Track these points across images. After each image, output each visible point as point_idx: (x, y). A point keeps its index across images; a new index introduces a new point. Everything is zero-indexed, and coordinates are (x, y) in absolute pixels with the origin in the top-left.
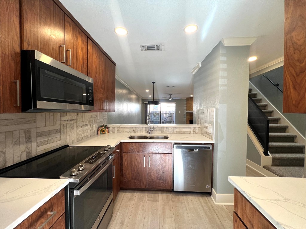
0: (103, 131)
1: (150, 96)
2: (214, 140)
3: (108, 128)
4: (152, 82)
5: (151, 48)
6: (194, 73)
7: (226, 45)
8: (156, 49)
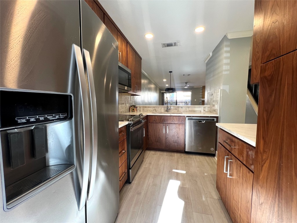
0: (133, 110)
1: (167, 85)
2: (218, 114)
3: (136, 107)
4: (170, 72)
5: (169, 45)
6: (206, 62)
7: (229, 38)
8: (173, 45)
